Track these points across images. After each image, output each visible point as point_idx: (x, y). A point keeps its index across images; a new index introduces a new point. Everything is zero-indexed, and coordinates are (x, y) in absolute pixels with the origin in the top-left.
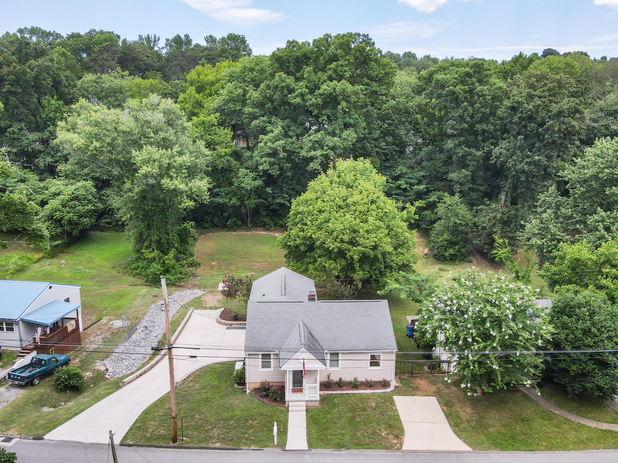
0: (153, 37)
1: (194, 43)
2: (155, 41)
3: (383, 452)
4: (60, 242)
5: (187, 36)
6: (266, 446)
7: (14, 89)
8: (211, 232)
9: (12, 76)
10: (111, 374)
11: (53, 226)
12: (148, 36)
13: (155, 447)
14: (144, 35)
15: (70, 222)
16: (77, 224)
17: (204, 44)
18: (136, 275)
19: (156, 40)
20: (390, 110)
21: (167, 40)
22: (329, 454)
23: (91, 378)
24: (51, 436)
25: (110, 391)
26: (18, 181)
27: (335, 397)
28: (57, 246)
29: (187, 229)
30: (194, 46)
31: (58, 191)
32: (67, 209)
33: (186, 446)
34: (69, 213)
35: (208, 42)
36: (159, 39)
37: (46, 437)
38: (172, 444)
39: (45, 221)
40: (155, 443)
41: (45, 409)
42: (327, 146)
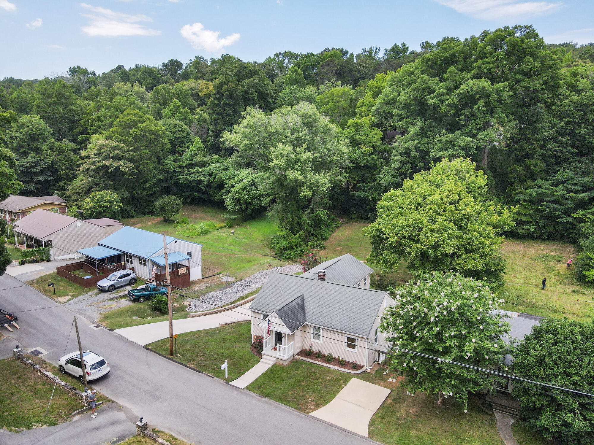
0: (375, 48)
1: (410, 50)
2: (376, 53)
3: (292, 410)
4: (236, 216)
5: (404, 45)
6: (218, 377)
7: (227, 102)
8: (356, 222)
9: (227, 93)
10: (191, 308)
11: (234, 204)
12: (371, 48)
13: (159, 355)
14: (367, 48)
15: (245, 202)
16: (250, 204)
17: (419, 50)
18: (272, 248)
19: (377, 51)
20: (571, 107)
21: (386, 50)
22: (252, 396)
23: (177, 308)
24: (118, 331)
25: (178, 318)
26: (223, 170)
27: (305, 364)
28: (234, 219)
29: (319, 216)
30: (410, 53)
31: (243, 178)
32: (245, 192)
33: (175, 359)
34: (245, 195)
35: (422, 48)
36: (379, 50)
37: (115, 331)
38: (169, 356)
39: (230, 200)
40: (161, 352)
41: (136, 318)
42: (459, 146)
